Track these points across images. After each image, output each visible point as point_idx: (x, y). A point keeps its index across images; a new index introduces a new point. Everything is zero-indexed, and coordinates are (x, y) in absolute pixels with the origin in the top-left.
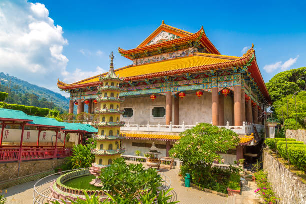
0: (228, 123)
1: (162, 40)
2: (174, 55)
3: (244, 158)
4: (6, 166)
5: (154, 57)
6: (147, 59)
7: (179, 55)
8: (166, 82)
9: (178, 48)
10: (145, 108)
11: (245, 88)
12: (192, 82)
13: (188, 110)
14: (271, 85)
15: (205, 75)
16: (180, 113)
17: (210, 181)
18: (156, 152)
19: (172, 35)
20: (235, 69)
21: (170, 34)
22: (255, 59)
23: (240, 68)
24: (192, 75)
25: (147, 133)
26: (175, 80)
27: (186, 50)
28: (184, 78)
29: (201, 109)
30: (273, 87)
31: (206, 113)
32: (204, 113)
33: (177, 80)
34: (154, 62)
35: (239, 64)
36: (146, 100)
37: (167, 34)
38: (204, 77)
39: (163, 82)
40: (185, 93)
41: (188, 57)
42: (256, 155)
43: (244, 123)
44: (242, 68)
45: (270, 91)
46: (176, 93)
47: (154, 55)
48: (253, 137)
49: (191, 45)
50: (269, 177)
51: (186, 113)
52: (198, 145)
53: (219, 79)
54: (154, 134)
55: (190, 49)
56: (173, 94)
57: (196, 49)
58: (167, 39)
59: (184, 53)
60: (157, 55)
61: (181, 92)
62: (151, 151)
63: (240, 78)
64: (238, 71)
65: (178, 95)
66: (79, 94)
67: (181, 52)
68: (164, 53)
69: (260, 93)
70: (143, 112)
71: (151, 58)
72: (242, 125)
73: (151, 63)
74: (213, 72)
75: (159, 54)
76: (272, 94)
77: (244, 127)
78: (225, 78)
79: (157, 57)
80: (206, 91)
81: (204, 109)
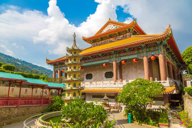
0: (156, 79)
1: (109, 30)
2: (117, 38)
3: (169, 103)
4: (9, 109)
5: (105, 41)
6: (100, 42)
7: (121, 38)
8: (113, 54)
9: (120, 34)
10: (100, 73)
11: (167, 55)
12: (130, 54)
13: (128, 72)
14: (184, 55)
15: (138, 48)
16: (123, 74)
17: (145, 119)
18: (107, 100)
19: (115, 26)
20: (158, 42)
21: (114, 26)
22: (171, 34)
23: (162, 41)
24: (129, 49)
25: (102, 89)
26: (119, 53)
27: (125, 35)
28: (124, 51)
29: (137, 71)
30: (186, 56)
31: (140, 73)
32: (139, 73)
33: (120, 52)
34: (104, 43)
35: (161, 38)
36: (101, 68)
37: (112, 26)
38: (137, 50)
39: (111, 55)
40: (125, 61)
41: (127, 38)
42: (178, 101)
43: (168, 78)
44: (163, 41)
45: (184, 59)
46: (119, 61)
47: (105, 40)
48: (175, 88)
49: (128, 31)
50: (189, 115)
51: (127, 74)
52: (135, 92)
53: (148, 50)
54: (106, 89)
55: (128, 34)
56: (118, 62)
57: (131, 34)
58: (113, 28)
59: (123, 37)
60: (106, 39)
61: (123, 60)
62: (104, 100)
63: (162, 48)
64: (160, 43)
65: (121, 62)
66: (59, 66)
67: (122, 36)
68: (111, 38)
69: (177, 60)
70: (99, 76)
71: (103, 42)
72: (166, 80)
73: (102, 44)
74: (143, 45)
75: (108, 38)
76: (186, 60)
77: (168, 81)
78: (152, 49)
79: (107, 40)
80: (140, 58)
81: (139, 71)
